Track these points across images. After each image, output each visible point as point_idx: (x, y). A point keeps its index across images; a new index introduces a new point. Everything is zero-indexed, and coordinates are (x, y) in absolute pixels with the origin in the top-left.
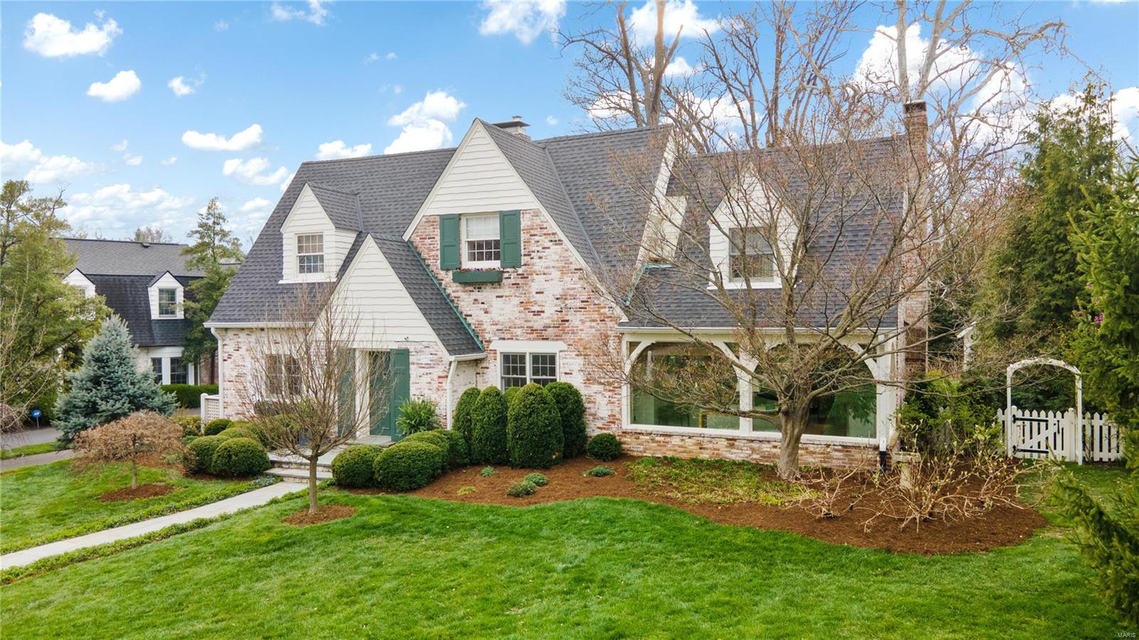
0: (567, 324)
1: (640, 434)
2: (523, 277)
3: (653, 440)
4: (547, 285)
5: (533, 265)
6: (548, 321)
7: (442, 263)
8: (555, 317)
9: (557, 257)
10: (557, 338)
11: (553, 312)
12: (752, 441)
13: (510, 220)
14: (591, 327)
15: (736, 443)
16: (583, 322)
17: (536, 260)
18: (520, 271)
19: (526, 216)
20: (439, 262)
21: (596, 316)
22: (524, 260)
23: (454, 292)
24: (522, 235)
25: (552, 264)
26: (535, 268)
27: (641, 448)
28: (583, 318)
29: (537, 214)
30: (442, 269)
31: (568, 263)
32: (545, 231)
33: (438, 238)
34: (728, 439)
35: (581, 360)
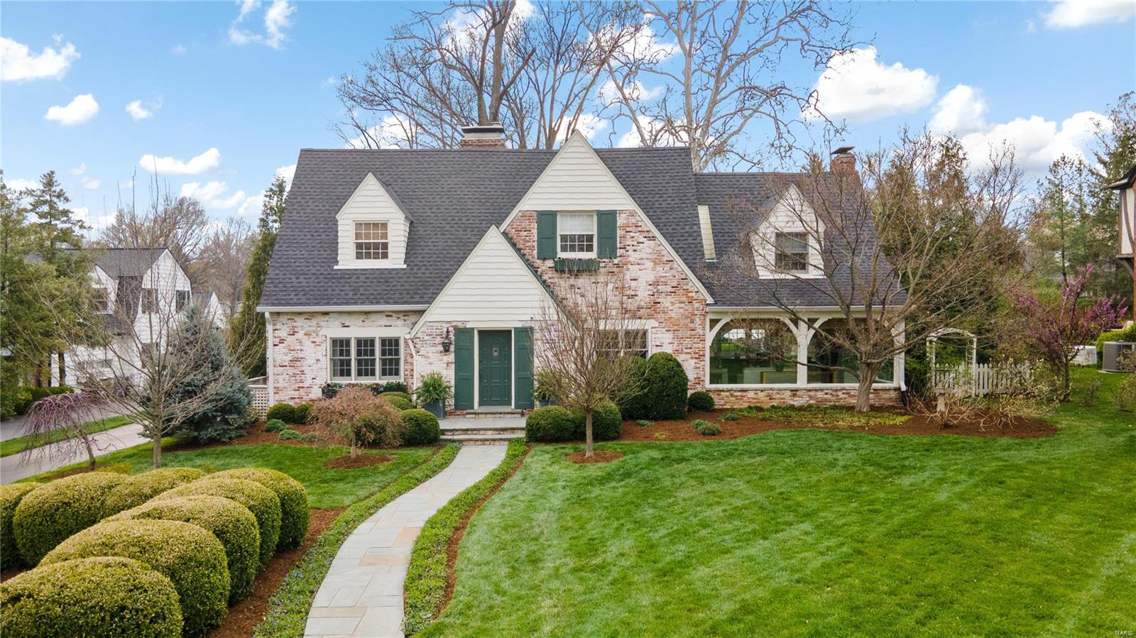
0: (659, 305)
1: (721, 391)
2: (618, 266)
3: (732, 395)
4: (640, 273)
5: (628, 256)
6: (641, 303)
7: (539, 254)
8: (648, 300)
9: (650, 251)
10: (650, 317)
11: (646, 295)
12: (810, 390)
13: (607, 219)
14: (680, 308)
15: (798, 393)
16: (673, 303)
17: (631, 253)
18: (616, 261)
19: (622, 215)
20: (535, 252)
21: (684, 299)
22: (619, 252)
23: (550, 278)
24: (618, 231)
25: (645, 256)
26: (630, 259)
27: (722, 402)
28: (673, 300)
29: (632, 214)
30: (538, 259)
31: (660, 254)
32: (640, 229)
33: (535, 231)
34: (792, 391)
35: (670, 335)
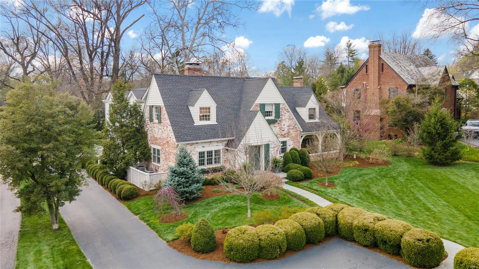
0: (290, 133)
2: (280, 121)
4: (285, 123)
6: (286, 132)
10: (288, 136)
11: (287, 130)
13: (277, 106)
14: (295, 133)
16: (293, 132)
17: (283, 117)
18: (280, 119)
19: (281, 105)
21: (296, 130)
22: (281, 116)
24: (280, 110)
25: (287, 117)
26: (283, 119)
29: (284, 104)
31: (290, 117)
32: (285, 109)
35: (292, 142)
